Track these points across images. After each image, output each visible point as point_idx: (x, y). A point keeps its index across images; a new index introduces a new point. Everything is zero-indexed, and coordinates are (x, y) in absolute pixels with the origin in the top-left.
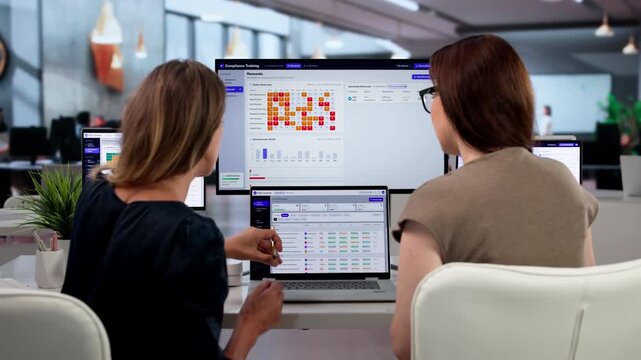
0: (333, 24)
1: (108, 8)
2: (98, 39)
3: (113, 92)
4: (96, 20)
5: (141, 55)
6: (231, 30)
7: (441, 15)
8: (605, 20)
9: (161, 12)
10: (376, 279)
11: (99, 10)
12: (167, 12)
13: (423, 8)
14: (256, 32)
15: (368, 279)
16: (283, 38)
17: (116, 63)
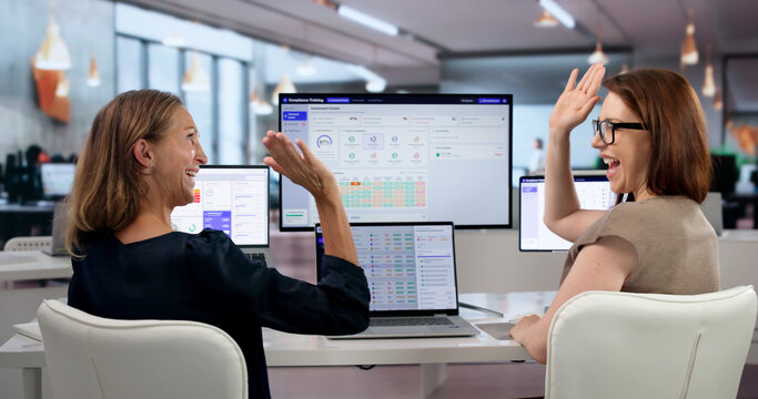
0: (300, 48)
1: (54, 30)
2: (42, 64)
3: (58, 123)
4: (39, 44)
5: (94, 82)
6: (189, 55)
7: (420, 39)
8: (599, 46)
9: (110, 35)
10: (445, 316)
11: (44, 32)
12: (119, 34)
13: (402, 32)
14: (215, 57)
15: (436, 316)
16: (245, 64)
17: (62, 91)
